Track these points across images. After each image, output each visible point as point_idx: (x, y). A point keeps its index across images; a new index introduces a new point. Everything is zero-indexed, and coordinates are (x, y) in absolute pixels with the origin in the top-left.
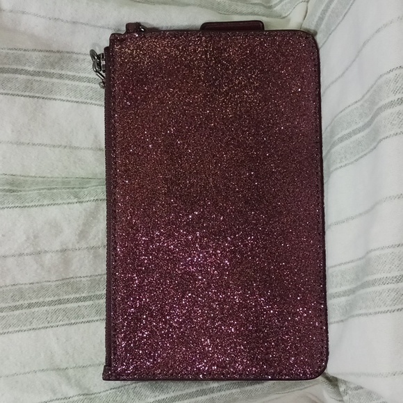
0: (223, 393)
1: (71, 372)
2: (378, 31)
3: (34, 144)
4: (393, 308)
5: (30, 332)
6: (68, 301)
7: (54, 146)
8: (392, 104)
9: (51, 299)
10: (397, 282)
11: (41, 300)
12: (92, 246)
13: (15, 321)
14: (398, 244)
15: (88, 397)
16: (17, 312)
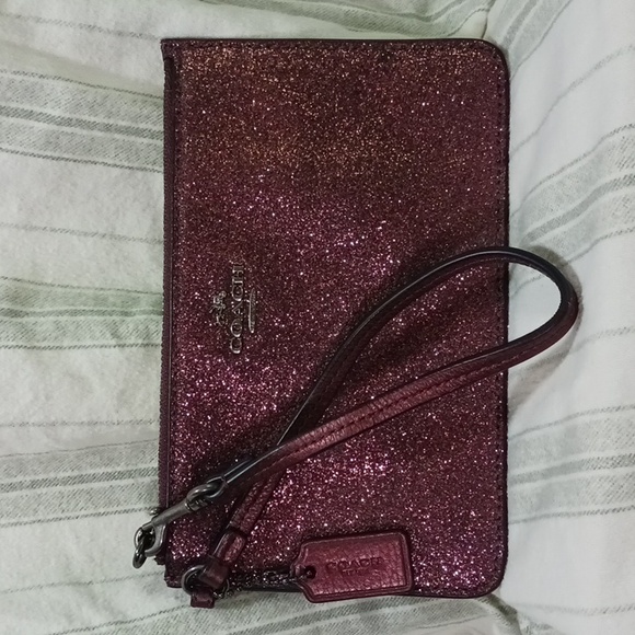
0: (333, 620)
1: (97, 588)
2: (598, 66)
3: (53, 230)
4: (607, 507)
5: (34, 525)
6: (94, 478)
7: (86, 234)
8: (615, 184)
9: (67, 474)
10: (614, 466)
11: (52, 475)
12: (139, 418)
13: (11, 508)
14: (617, 406)
15: (123, 626)
16: (13, 494)
